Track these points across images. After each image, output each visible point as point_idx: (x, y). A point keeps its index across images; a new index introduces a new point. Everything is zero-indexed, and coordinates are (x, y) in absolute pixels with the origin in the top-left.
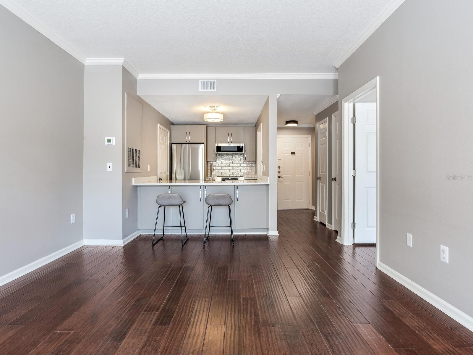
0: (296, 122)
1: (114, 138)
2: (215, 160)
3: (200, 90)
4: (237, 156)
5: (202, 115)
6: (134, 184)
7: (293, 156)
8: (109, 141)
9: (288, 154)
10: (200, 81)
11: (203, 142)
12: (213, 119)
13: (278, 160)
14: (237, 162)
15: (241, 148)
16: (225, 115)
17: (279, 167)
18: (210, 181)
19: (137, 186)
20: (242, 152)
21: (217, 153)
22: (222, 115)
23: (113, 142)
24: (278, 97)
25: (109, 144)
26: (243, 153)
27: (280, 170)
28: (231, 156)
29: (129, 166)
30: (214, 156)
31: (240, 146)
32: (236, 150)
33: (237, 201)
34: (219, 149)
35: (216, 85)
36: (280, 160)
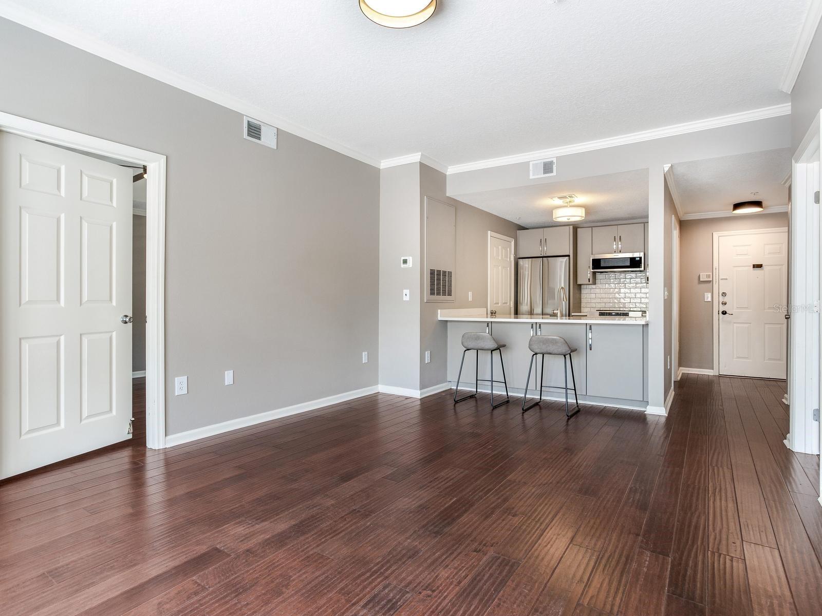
0: (758, 204)
1: (411, 258)
2: (591, 282)
3: (531, 177)
4: (633, 275)
5: (550, 211)
6: (440, 318)
7: (758, 271)
8: (405, 262)
9: (746, 268)
10: (531, 164)
11: (567, 254)
12: (568, 218)
13: (722, 279)
14: (635, 284)
15: (638, 261)
16: (588, 209)
17: (724, 294)
18: (557, 317)
19: (447, 321)
20: (639, 266)
21: (593, 270)
22: (583, 210)
23: (410, 264)
24: (666, 169)
25: (405, 266)
26: (641, 269)
27: (726, 299)
28: (623, 275)
29: (432, 293)
30: (589, 275)
31: (635, 258)
32: (628, 264)
33: (591, 349)
34: (597, 264)
35: (555, 165)
36: (726, 279)
